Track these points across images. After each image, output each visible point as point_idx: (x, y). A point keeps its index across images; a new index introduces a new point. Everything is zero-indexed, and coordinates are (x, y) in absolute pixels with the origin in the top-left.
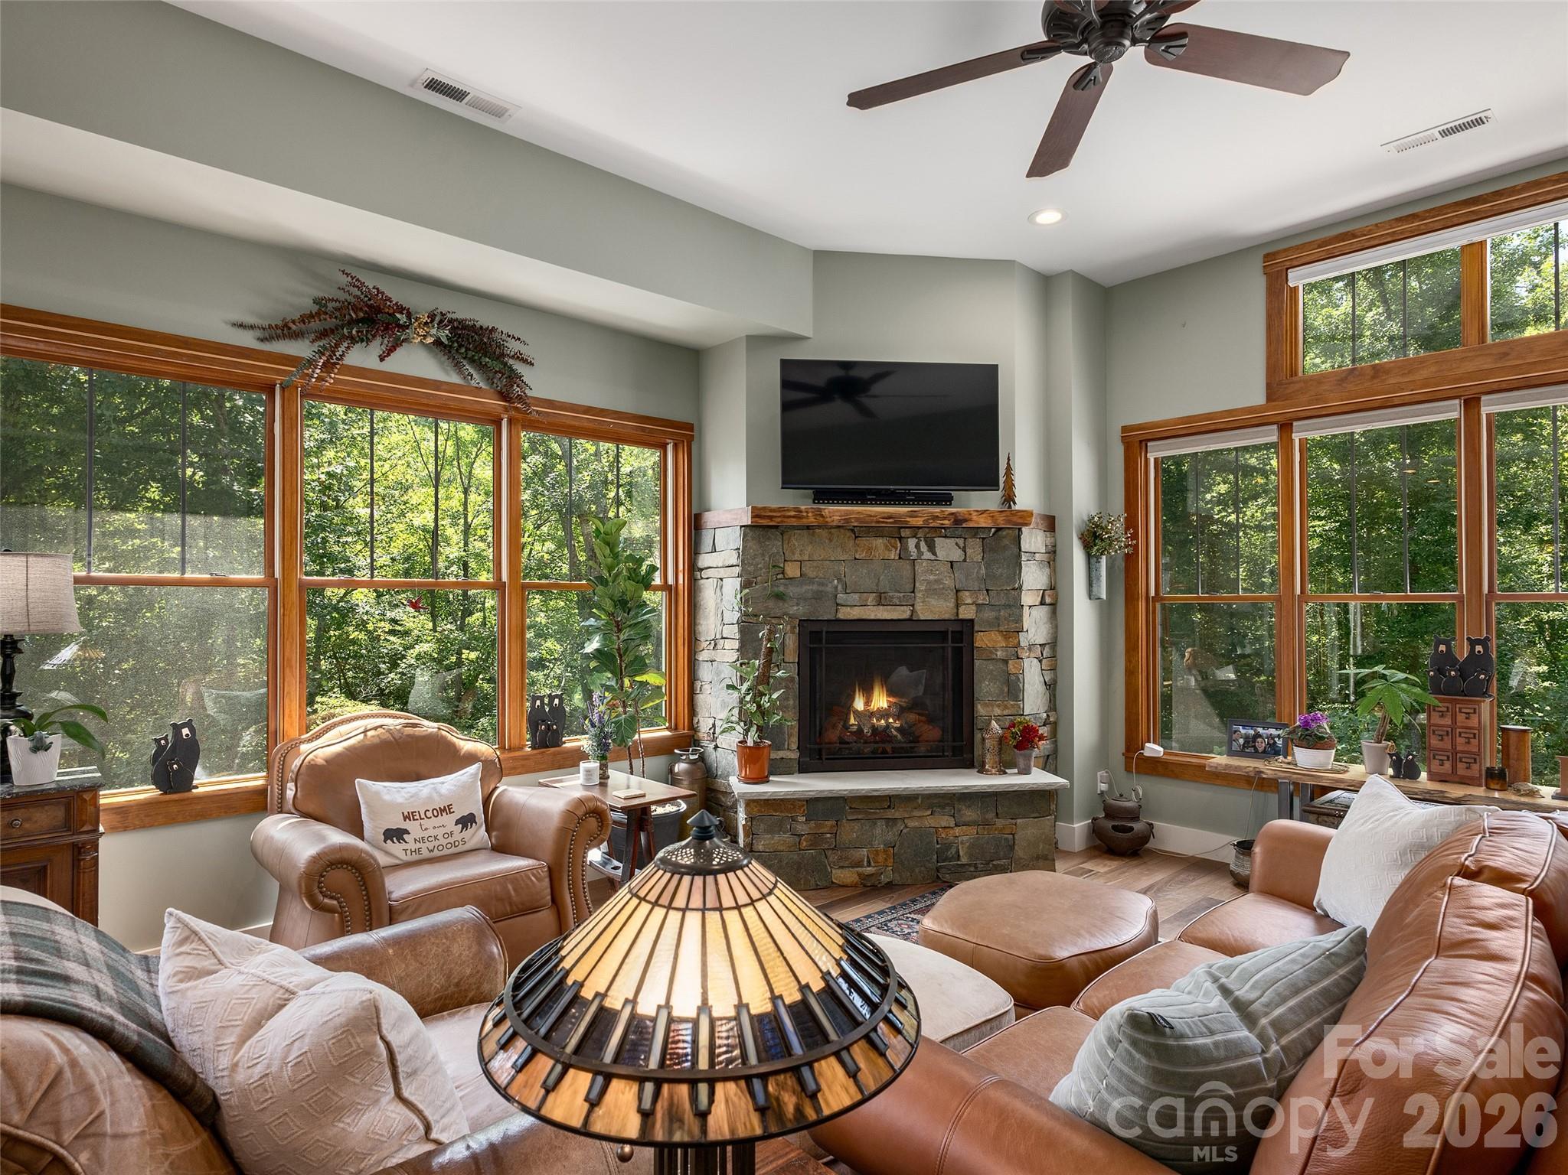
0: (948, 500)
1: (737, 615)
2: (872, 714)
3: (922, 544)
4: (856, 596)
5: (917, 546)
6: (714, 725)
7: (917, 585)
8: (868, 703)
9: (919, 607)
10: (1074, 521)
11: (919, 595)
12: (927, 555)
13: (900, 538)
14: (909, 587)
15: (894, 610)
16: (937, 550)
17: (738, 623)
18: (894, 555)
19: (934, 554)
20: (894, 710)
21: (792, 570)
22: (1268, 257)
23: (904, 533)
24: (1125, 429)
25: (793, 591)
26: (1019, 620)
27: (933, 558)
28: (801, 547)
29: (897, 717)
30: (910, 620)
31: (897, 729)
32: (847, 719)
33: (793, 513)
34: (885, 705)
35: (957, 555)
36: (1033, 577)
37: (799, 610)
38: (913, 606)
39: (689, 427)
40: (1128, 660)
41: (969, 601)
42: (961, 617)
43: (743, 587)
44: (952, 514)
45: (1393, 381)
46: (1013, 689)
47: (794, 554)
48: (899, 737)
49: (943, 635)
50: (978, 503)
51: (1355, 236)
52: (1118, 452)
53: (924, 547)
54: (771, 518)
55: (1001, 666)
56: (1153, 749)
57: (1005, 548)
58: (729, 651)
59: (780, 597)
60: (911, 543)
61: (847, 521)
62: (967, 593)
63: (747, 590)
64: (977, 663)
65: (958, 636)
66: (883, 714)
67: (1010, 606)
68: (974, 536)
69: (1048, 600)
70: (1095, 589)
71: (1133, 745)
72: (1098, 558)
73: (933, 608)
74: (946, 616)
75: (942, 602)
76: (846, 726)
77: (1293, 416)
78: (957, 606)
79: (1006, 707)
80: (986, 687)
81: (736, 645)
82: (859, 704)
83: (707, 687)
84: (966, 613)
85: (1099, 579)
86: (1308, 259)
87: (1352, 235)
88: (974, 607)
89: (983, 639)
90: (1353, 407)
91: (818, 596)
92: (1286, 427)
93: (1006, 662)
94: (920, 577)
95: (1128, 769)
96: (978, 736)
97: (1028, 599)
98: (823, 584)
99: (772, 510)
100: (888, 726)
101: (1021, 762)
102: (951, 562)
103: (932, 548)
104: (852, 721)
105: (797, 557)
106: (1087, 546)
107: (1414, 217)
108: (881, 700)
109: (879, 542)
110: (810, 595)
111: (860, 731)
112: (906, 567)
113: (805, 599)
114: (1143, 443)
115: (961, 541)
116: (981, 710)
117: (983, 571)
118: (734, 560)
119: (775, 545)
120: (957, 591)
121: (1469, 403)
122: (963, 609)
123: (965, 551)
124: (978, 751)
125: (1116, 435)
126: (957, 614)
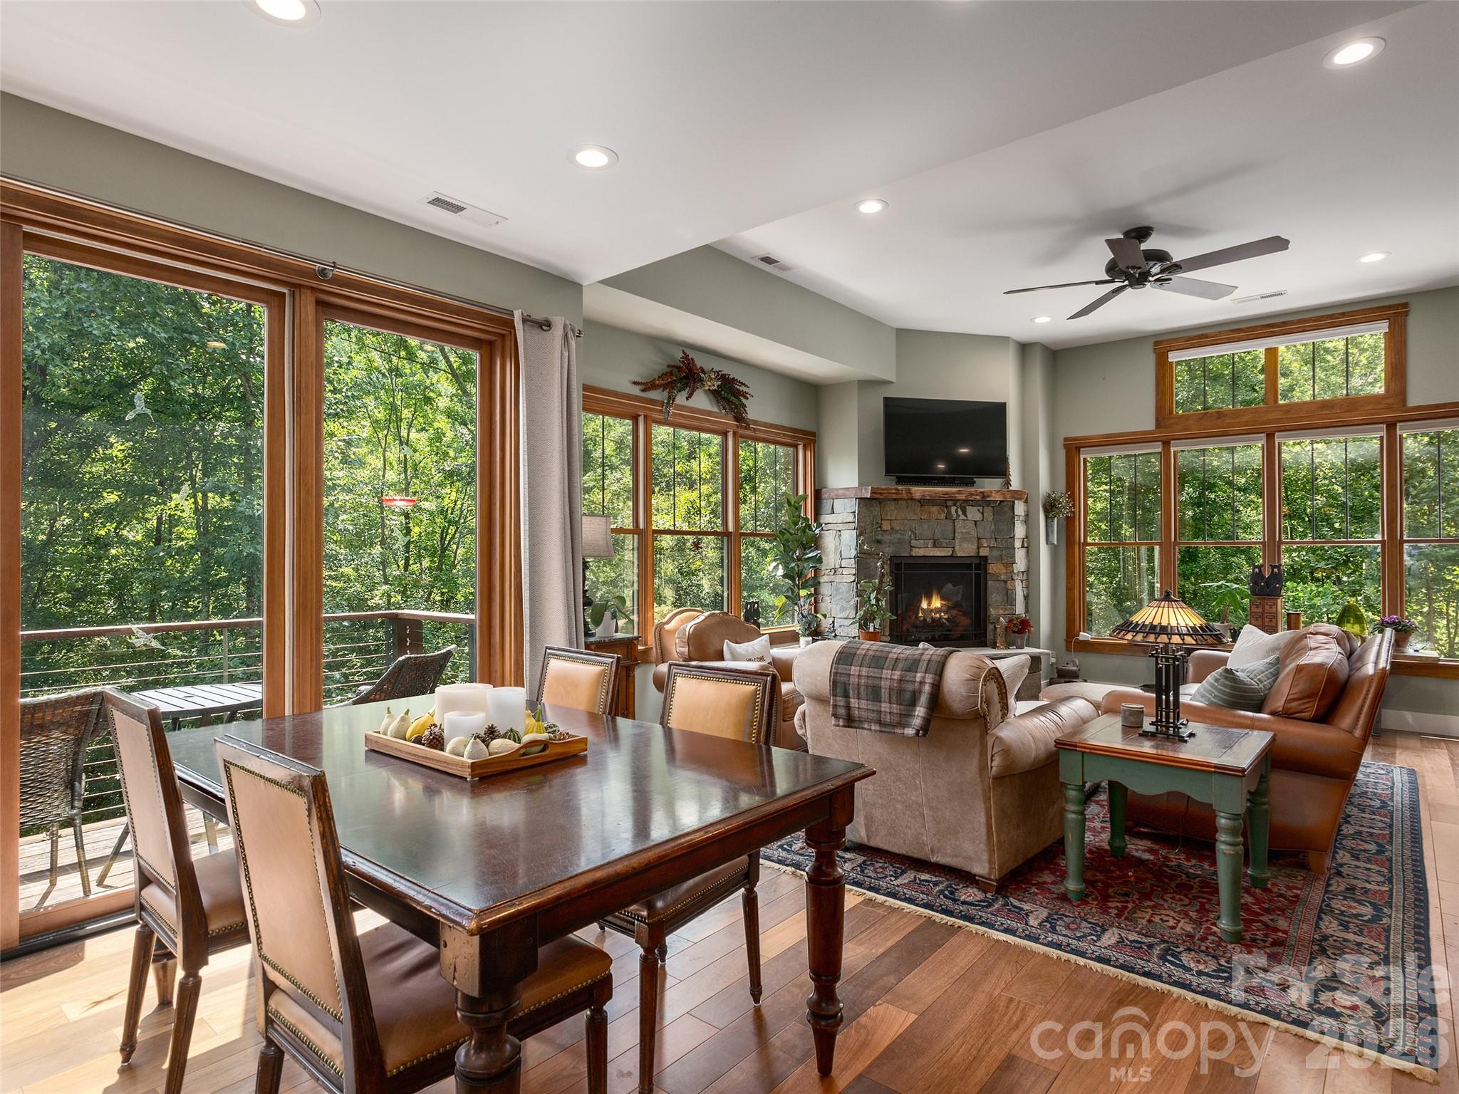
0: (972, 483)
1: (853, 553)
2: (932, 611)
3: (959, 510)
4: (922, 542)
5: (956, 511)
6: (833, 622)
7: (956, 535)
8: (929, 604)
9: (956, 549)
10: (1041, 496)
11: (957, 541)
12: (962, 517)
13: (947, 506)
14: (951, 536)
15: (944, 551)
16: (967, 514)
17: (855, 558)
18: (943, 516)
19: (966, 516)
20: (944, 608)
21: (886, 526)
22: (1156, 343)
23: (949, 503)
24: (1066, 440)
25: (886, 538)
26: (1013, 556)
27: (965, 518)
28: (891, 510)
30: (951, 556)
31: (944, 620)
32: (917, 612)
33: (894, 491)
34: (939, 606)
35: (978, 517)
36: (1020, 531)
37: (889, 550)
38: (954, 548)
39: (813, 434)
40: (1068, 582)
41: (985, 545)
42: (981, 554)
43: (858, 536)
44: (982, 492)
45: (1228, 421)
46: (1009, 599)
47: (886, 515)
49: (969, 566)
50: (990, 485)
52: (1062, 454)
53: (960, 512)
54: (881, 494)
55: (1002, 584)
56: (1084, 636)
57: (1006, 512)
58: (848, 575)
59: (879, 542)
60: (953, 509)
61: (924, 496)
62: (985, 540)
63: (862, 538)
64: (990, 583)
65: (978, 567)
66: (939, 610)
67: (1008, 548)
68: (988, 505)
69: (1026, 545)
70: (1050, 538)
71: (1071, 634)
72: (1052, 519)
73: (965, 549)
74: (972, 554)
75: (969, 545)
76: (915, 616)
77: (1172, 437)
78: (978, 548)
79: (1006, 610)
80: (994, 597)
81: (854, 571)
82: (924, 605)
83: (827, 599)
84: (984, 552)
85: (1053, 532)
86: (1181, 347)
87: (1206, 336)
88: (988, 549)
89: (993, 568)
90: (1203, 435)
91: (900, 542)
92: (1166, 444)
93: (1005, 582)
94: (958, 530)
95: (1068, 649)
96: (990, 627)
97: (1018, 544)
98: (903, 534)
99: (882, 489)
100: (940, 618)
101: (1019, 642)
102: (975, 521)
103: (964, 513)
105: (889, 518)
106: (1046, 512)
107: (1240, 330)
108: (937, 603)
109: (935, 509)
110: (896, 541)
111: (925, 620)
112: (950, 522)
113: (893, 544)
114: (1078, 449)
115: (981, 508)
116: (992, 611)
117: (993, 527)
118: (851, 518)
119: (876, 510)
120: (979, 539)
121: (1270, 437)
122: (981, 549)
123: (983, 514)
124: (990, 636)
125: (1060, 442)
126: (978, 553)
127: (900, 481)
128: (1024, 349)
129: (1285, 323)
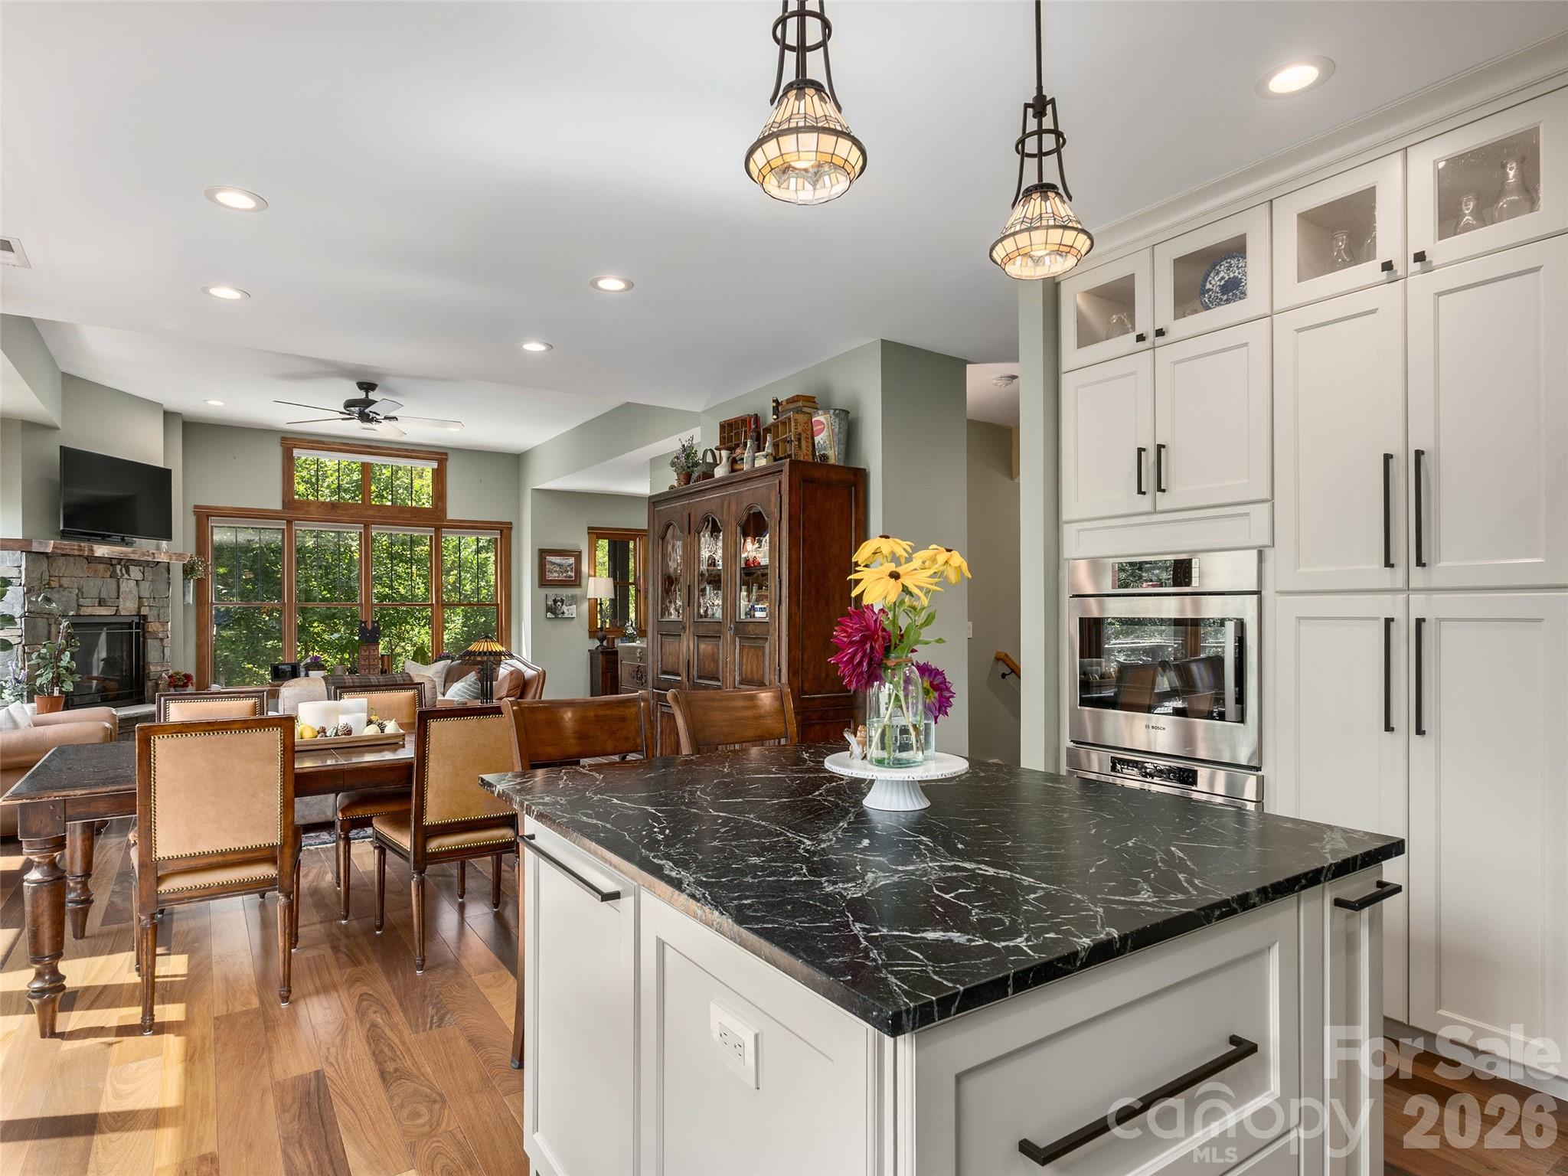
0: (132, 543)
1: (20, 612)
3: (123, 569)
4: (89, 600)
5: (121, 571)
7: (121, 594)
9: (121, 607)
11: (121, 600)
12: (126, 576)
13: (112, 565)
14: (115, 595)
15: (109, 610)
16: (131, 573)
17: (20, 618)
18: (108, 576)
19: (129, 576)
21: (56, 582)
22: (283, 439)
23: (115, 563)
24: (196, 507)
25: (56, 596)
26: (168, 615)
27: (128, 577)
28: (59, 567)
30: (115, 615)
35: (140, 576)
38: (117, 607)
41: (146, 604)
42: (141, 613)
43: (26, 593)
45: (340, 512)
46: (165, 657)
47: (55, 571)
49: (130, 625)
51: (324, 444)
52: (193, 521)
53: (124, 572)
54: (63, 549)
55: (158, 641)
57: (162, 573)
58: (11, 637)
59: (48, 600)
60: (118, 567)
62: (145, 600)
63: (30, 595)
64: (148, 641)
65: (139, 625)
67: (164, 607)
68: (148, 566)
70: (187, 598)
72: (189, 580)
73: (128, 607)
74: (134, 613)
75: (132, 604)
77: (295, 518)
78: (139, 607)
79: (162, 666)
80: (152, 655)
81: (21, 632)
84: (144, 611)
85: (189, 592)
86: (302, 447)
88: (147, 608)
89: (153, 626)
91: (69, 600)
92: (289, 522)
93: (162, 640)
94: (122, 589)
96: (151, 683)
98: (71, 592)
99: (65, 545)
102: (137, 581)
103: (128, 572)
105: (57, 574)
107: (347, 444)
109: (102, 566)
110: (64, 599)
112: (114, 581)
113: (62, 602)
114: (206, 516)
115: (142, 568)
116: (151, 668)
117: (152, 586)
118: (18, 573)
120: (139, 598)
121: (366, 527)
122: (142, 608)
123: (143, 573)
124: (148, 692)
125: (191, 509)
126: (139, 611)
128: (169, 416)
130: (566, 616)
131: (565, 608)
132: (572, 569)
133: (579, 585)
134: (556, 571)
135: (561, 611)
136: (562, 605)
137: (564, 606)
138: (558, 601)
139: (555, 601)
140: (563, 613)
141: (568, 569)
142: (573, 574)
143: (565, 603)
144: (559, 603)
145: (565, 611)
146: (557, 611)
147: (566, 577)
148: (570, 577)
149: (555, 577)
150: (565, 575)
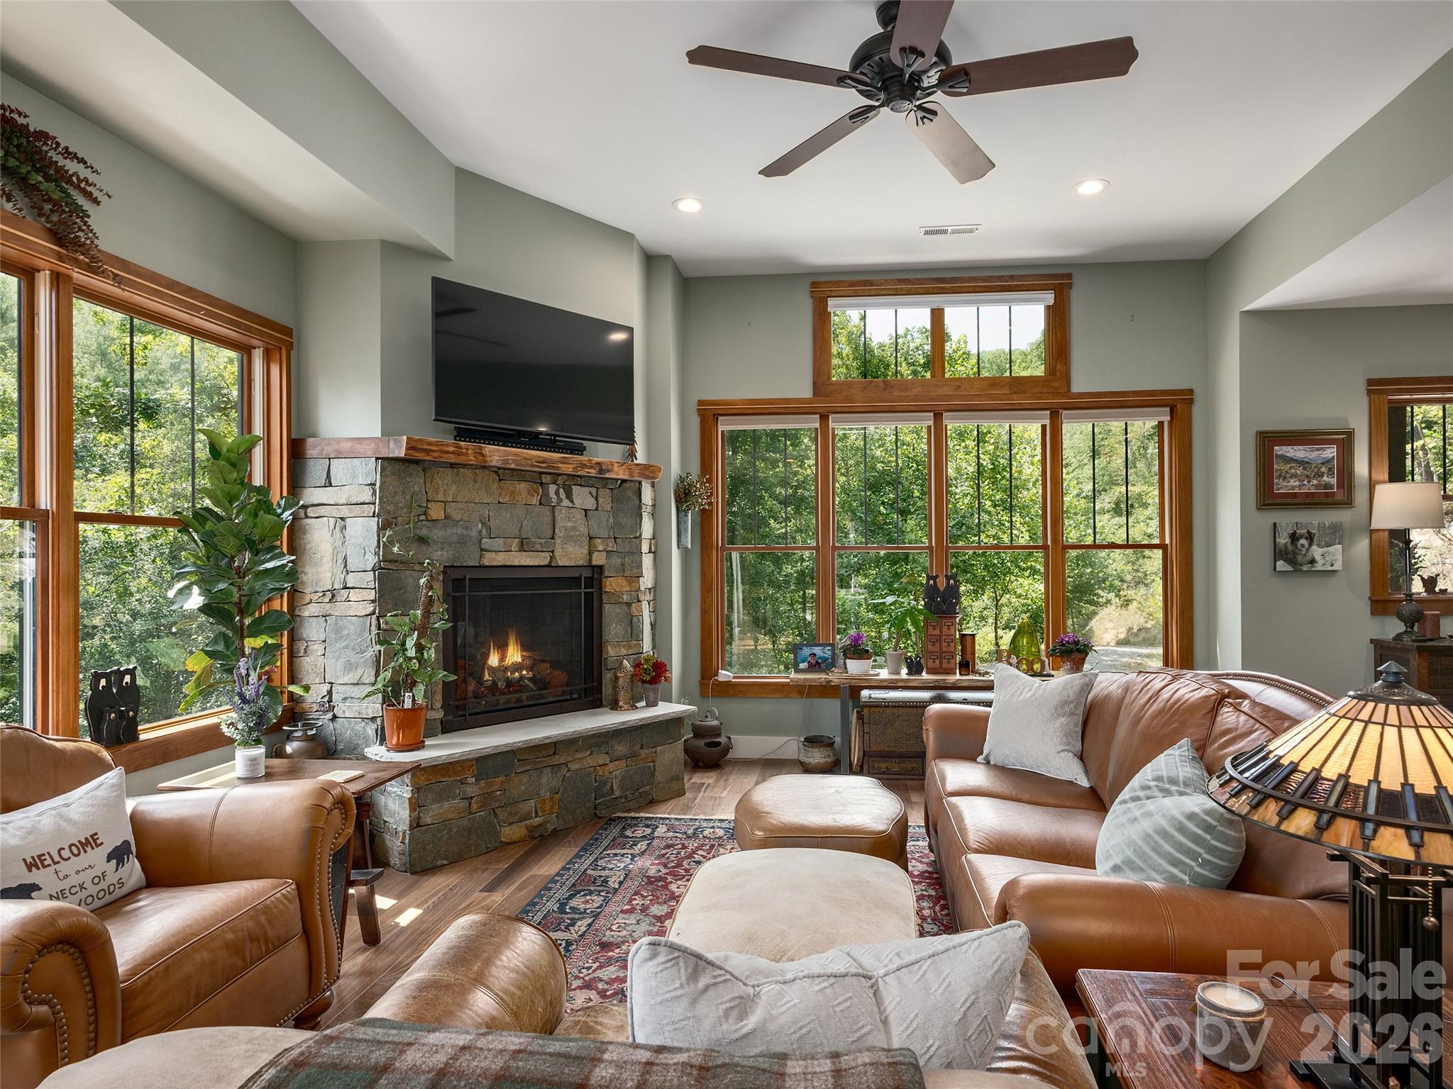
0: (580, 450)
1: (371, 560)
2: (506, 668)
3: (561, 490)
4: (500, 541)
5: (557, 493)
6: (330, 693)
7: (557, 531)
8: (502, 658)
9: (558, 553)
10: (673, 480)
11: (558, 541)
12: (566, 502)
13: (541, 484)
14: (549, 533)
15: (537, 557)
16: (574, 497)
17: (373, 570)
18: (535, 500)
19: (572, 501)
20: (528, 662)
21: (436, 512)
22: (814, 284)
23: (546, 479)
24: (701, 403)
25: (437, 534)
26: (640, 566)
27: (571, 505)
28: (446, 486)
29: (530, 669)
30: (549, 566)
31: (530, 679)
32: (482, 675)
33: (451, 449)
34: (519, 659)
35: (590, 503)
36: (647, 528)
37: (441, 556)
38: (553, 552)
39: (288, 332)
40: (704, 601)
41: (601, 548)
42: (594, 563)
43: (381, 529)
44: (598, 463)
45: (896, 394)
46: (633, 632)
47: (437, 494)
48: (532, 685)
49: (575, 581)
50: (605, 453)
51: (872, 285)
52: (695, 422)
53: (562, 494)
54: (427, 451)
55: (624, 607)
56: (724, 675)
57: (629, 499)
58: (360, 603)
59: (422, 540)
60: (552, 488)
61: (506, 461)
62: (599, 541)
63: (388, 533)
64: (607, 607)
65: (590, 582)
66: (517, 667)
67: (632, 553)
68: (604, 487)
69: (653, 549)
70: (683, 540)
71: (707, 672)
72: (686, 512)
73: (570, 555)
74: (580, 563)
75: (577, 548)
76: (480, 680)
77: (832, 409)
78: (590, 554)
79: (630, 647)
80: (613, 629)
81: (372, 595)
82: (493, 660)
83: (317, 649)
84: (599, 559)
85: (686, 531)
86: (843, 293)
87: (870, 283)
88: (604, 554)
89: (612, 584)
90: (872, 409)
91: (463, 541)
92: (824, 418)
93: (629, 605)
94: (559, 524)
95: (703, 694)
96: (608, 676)
97: (645, 548)
98: (467, 528)
99: (429, 444)
100: (522, 677)
101: (651, 695)
102: (585, 510)
103: (569, 496)
104: (487, 677)
105: (440, 497)
106: (679, 501)
107: (908, 281)
108: (515, 655)
109: (523, 487)
110: (454, 539)
111: (494, 684)
112: (546, 511)
113: (450, 544)
114: (716, 416)
115: (594, 490)
116: (611, 651)
117: (611, 520)
118: (366, 495)
119: (417, 482)
120: (591, 538)
121: (938, 417)
122: (595, 555)
123: (597, 500)
124: (607, 690)
125: (693, 407)
126: (590, 560)
127: (462, 434)
128: (652, 261)
129: (955, 280)
130: (1319, 567)
131: (1316, 552)
132: (1330, 469)
133: (1348, 503)
134: (1292, 476)
135: (1309, 557)
136: (1310, 545)
137: (1314, 547)
138: (1301, 536)
139: (1294, 537)
140: (1313, 561)
141: (1323, 469)
142: (1334, 481)
143: (1315, 540)
144: (1303, 541)
145: (1318, 558)
146: (1300, 558)
147: (1316, 486)
148: (1328, 486)
149: (1293, 488)
150: (1315, 482)
